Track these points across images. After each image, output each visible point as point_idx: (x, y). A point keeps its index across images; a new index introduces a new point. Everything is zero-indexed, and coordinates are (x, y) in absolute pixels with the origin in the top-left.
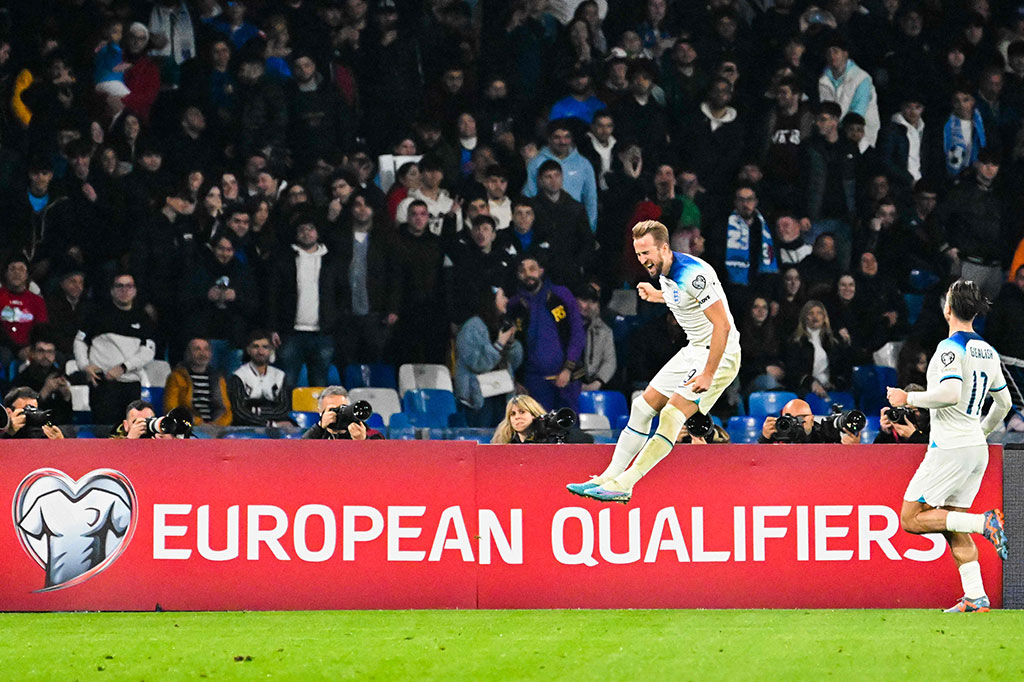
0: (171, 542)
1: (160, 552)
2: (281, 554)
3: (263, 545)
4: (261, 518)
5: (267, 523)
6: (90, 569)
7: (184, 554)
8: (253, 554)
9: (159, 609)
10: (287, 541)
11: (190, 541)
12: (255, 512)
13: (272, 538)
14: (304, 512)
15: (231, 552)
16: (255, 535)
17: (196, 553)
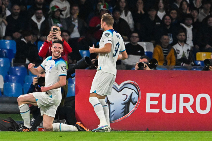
0: (152, 107)
1: (148, 110)
2: (191, 111)
3: (185, 108)
4: (184, 98)
5: (186, 100)
6: (124, 116)
7: (157, 111)
8: (181, 111)
9: (147, 130)
10: (193, 107)
11: (159, 106)
12: (182, 96)
13: (188, 105)
14: (200, 96)
15: (173, 110)
16: (182, 104)
17: (161, 110)
